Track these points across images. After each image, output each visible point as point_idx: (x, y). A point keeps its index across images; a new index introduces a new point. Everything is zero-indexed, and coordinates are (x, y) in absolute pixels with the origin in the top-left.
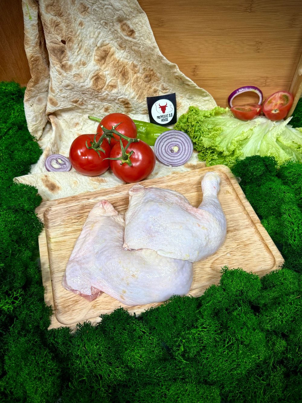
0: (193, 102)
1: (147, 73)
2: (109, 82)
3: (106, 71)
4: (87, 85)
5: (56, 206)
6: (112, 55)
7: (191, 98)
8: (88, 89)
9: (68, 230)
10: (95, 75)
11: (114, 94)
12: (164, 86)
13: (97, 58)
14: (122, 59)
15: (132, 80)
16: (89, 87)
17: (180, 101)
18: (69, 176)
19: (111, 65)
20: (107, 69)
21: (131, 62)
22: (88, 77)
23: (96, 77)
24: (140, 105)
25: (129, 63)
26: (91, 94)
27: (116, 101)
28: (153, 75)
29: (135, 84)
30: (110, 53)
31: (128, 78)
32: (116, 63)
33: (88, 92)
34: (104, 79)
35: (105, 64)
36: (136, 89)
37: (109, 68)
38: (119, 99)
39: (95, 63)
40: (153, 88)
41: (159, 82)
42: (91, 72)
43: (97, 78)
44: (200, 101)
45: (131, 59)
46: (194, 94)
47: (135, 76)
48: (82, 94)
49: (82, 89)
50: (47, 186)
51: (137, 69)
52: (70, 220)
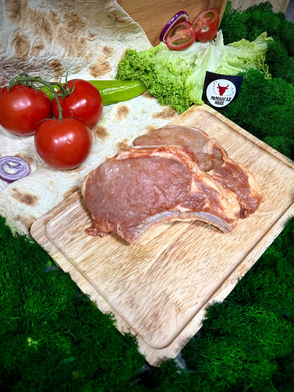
0: (125, 43)
1: (70, 21)
2: (34, 43)
3: (26, 29)
4: (9, 54)
5: (53, 219)
6: (26, 5)
7: (122, 38)
8: (11, 59)
9: (87, 241)
10: (15, 37)
11: (42, 57)
12: (92, 32)
13: (10, 13)
14: (38, 9)
15: (55, 34)
16: (12, 56)
17: (112, 45)
18: (40, 178)
19: (28, 20)
20: (26, 26)
21: (49, 10)
22: (7, 43)
23: (17, 40)
24: (72, 63)
25: (46, 12)
26: (14, 66)
27: (45, 66)
28: (76, 22)
29: (61, 38)
30: (23, 4)
31: (52, 32)
32: (33, 15)
33: (11, 63)
34: (26, 41)
35: (22, 20)
36: (64, 44)
37: (29, 24)
38: (48, 62)
39: (10, 21)
40: (79, 38)
41: (85, 28)
42: (9, 35)
43: (19, 41)
44: (132, 40)
45: (48, 6)
46: (125, 33)
47: (58, 27)
48: (3, 70)
49: (3, 62)
50: (22, 201)
51: (57, 18)
52: (81, 228)
